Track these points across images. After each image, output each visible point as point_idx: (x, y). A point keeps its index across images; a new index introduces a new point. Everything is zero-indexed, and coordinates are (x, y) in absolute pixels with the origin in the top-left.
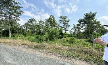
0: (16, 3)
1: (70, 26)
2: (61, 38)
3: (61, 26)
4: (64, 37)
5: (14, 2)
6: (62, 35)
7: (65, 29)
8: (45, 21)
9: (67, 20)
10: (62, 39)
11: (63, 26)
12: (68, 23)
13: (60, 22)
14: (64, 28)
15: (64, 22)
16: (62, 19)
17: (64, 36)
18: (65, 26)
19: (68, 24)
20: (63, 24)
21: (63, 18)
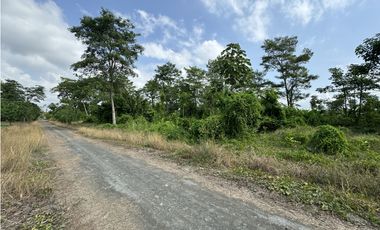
0: (123, 25)
1: (314, 78)
2: (271, 128)
3: (269, 83)
4: (284, 124)
5: (118, 21)
6: (274, 117)
7: (288, 92)
8: (207, 70)
9: (298, 53)
10: (277, 132)
11: (278, 82)
12: (301, 64)
13: (267, 67)
14: (283, 90)
15: (284, 63)
16: (276, 53)
17: (286, 121)
18: (288, 80)
19: (304, 69)
20: (281, 70)
21: (277, 49)
